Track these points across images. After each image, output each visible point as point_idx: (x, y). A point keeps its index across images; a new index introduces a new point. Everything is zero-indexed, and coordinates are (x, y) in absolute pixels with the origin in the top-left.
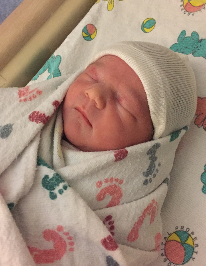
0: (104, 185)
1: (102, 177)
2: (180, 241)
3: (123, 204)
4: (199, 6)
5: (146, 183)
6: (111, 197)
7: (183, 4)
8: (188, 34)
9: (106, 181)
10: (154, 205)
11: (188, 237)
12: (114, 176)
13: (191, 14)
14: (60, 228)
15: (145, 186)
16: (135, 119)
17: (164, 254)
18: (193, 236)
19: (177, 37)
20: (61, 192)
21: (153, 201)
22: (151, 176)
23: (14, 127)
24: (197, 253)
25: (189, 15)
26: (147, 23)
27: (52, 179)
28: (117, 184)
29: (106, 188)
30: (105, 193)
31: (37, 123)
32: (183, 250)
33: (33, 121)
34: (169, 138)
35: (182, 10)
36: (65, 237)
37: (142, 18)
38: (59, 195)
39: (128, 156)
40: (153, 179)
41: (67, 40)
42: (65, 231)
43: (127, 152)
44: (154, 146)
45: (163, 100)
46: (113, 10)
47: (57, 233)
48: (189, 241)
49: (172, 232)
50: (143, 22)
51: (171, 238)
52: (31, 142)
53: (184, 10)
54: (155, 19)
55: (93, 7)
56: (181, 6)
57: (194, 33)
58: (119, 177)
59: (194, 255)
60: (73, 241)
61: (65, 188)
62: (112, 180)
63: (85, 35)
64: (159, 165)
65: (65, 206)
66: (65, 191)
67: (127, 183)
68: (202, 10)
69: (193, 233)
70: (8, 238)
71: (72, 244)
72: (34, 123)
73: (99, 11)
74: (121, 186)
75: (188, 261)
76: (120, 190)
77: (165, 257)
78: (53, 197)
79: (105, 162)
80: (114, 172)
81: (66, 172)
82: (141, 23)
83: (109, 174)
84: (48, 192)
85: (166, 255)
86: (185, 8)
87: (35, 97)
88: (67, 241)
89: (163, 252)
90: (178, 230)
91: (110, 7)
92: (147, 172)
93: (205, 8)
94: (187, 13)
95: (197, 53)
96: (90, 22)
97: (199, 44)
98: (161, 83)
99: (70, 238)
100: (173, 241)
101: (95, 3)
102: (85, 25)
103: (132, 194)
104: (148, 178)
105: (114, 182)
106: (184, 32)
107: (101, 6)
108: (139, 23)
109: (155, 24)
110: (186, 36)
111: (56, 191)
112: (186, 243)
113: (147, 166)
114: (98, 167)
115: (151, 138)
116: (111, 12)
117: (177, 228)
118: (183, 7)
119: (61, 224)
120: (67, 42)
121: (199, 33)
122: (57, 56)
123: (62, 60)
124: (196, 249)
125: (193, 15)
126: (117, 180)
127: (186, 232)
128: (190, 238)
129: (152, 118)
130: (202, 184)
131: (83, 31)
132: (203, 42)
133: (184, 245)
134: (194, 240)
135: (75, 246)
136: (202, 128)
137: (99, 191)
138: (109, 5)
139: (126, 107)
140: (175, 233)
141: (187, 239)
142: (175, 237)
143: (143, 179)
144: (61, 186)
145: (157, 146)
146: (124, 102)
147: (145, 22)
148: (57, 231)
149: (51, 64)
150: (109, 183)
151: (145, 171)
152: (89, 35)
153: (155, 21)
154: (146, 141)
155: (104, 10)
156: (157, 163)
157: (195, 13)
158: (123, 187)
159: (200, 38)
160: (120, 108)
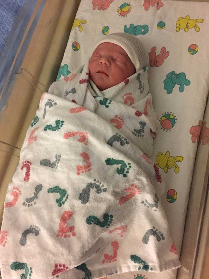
0: (125, 97)
1: (123, 94)
2: (166, 119)
3: (136, 103)
4: (127, 11)
5: (141, 92)
6: (130, 101)
7: (119, 13)
8: (128, 26)
9: (125, 95)
10: (149, 100)
11: (170, 115)
12: (127, 92)
13: (125, 16)
14: (116, 116)
15: (141, 94)
16: (125, 65)
17: (162, 127)
18: (172, 114)
19: (123, 30)
20: (110, 103)
21: (148, 99)
22: (142, 89)
23: (76, 88)
24: (176, 119)
25: (124, 17)
26: (105, 30)
27: (103, 100)
28: (130, 95)
29: (126, 98)
30: (127, 100)
31: (85, 83)
32: (170, 121)
33: (82, 83)
34: (143, 70)
35: (120, 16)
36: (119, 120)
37: (101, 28)
38: (109, 105)
39: (130, 81)
40: (143, 90)
41: (65, 55)
42: (119, 116)
43: (128, 80)
44: (138, 74)
45: (134, 52)
46: (83, 30)
47: (115, 119)
48: (171, 117)
49: (162, 117)
50: (102, 30)
51: (162, 120)
52: (86, 91)
53: (121, 16)
54: (108, 26)
55: (71, 33)
56: (118, 14)
57: (131, 25)
58: (129, 92)
59: (176, 121)
60: (123, 120)
61: (111, 101)
62: (127, 94)
63: (74, 49)
64: (144, 84)
65: (114, 107)
66: (111, 102)
67: (134, 94)
68: (130, 12)
69: (171, 113)
70: (100, 121)
71: (123, 122)
72: (83, 84)
73: (76, 33)
74: (132, 96)
75: (174, 125)
76: (132, 97)
77: (163, 129)
78: (107, 107)
79: (122, 86)
80: (126, 91)
81: (107, 96)
82: (101, 31)
83: (125, 92)
84: (104, 106)
85: (163, 128)
86: (121, 14)
87: (75, 77)
88: (121, 121)
89: (161, 127)
90: (164, 115)
91: (81, 29)
92: (140, 88)
93: (131, 11)
94: (123, 16)
95: (137, 34)
96: (74, 41)
97: (136, 29)
98: (130, 45)
99: (122, 119)
100: (164, 120)
101: (71, 31)
102: (72, 43)
103: (138, 98)
104: (141, 90)
105: (128, 95)
106: (125, 26)
107: (75, 31)
108: (100, 31)
109: (109, 28)
110: (128, 28)
111: (107, 104)
112: (170, 118)
113: (139, 85)
114: (120, 90)
115: (135, 72)
116: (82, 32)
117: (163, 114)
118: (119, 15)
119: (116, 114)
120: (66, 56)
121: (133, 24)
122: (64, 65)
123: (68, 66)
124: (175, 118)
125: (126, 16)
126: (129, 94)
127: (168, 114)
128: (171, 115)
129: (132, 62)
130: (166, 91)
131: (72, 47)
132: (137, 27)
133: (170, 119)
134: (172, 115)
135: (125, 122)
136: (155, 67)
137: (124, 100)
138: (79, 29)
139: (120, 61)
140: (163, 116)
141: (170, 116)
142: (164, 118)
143: (140, 91)
144: (108, 101)
145: (139, 74)
146: (118, 59)
147: (103, 30)
148: (115, 118)
149: (63, 71)
150: (126, 96)
151: (139, 87)
152: (76, 48)
153: (108, 27)
154: (134, 74)
155: (78, 32)
156: (142, 83)
157: (127, 15)
158: (133, 96)
159: (135, 26)
160: (117, 63)
